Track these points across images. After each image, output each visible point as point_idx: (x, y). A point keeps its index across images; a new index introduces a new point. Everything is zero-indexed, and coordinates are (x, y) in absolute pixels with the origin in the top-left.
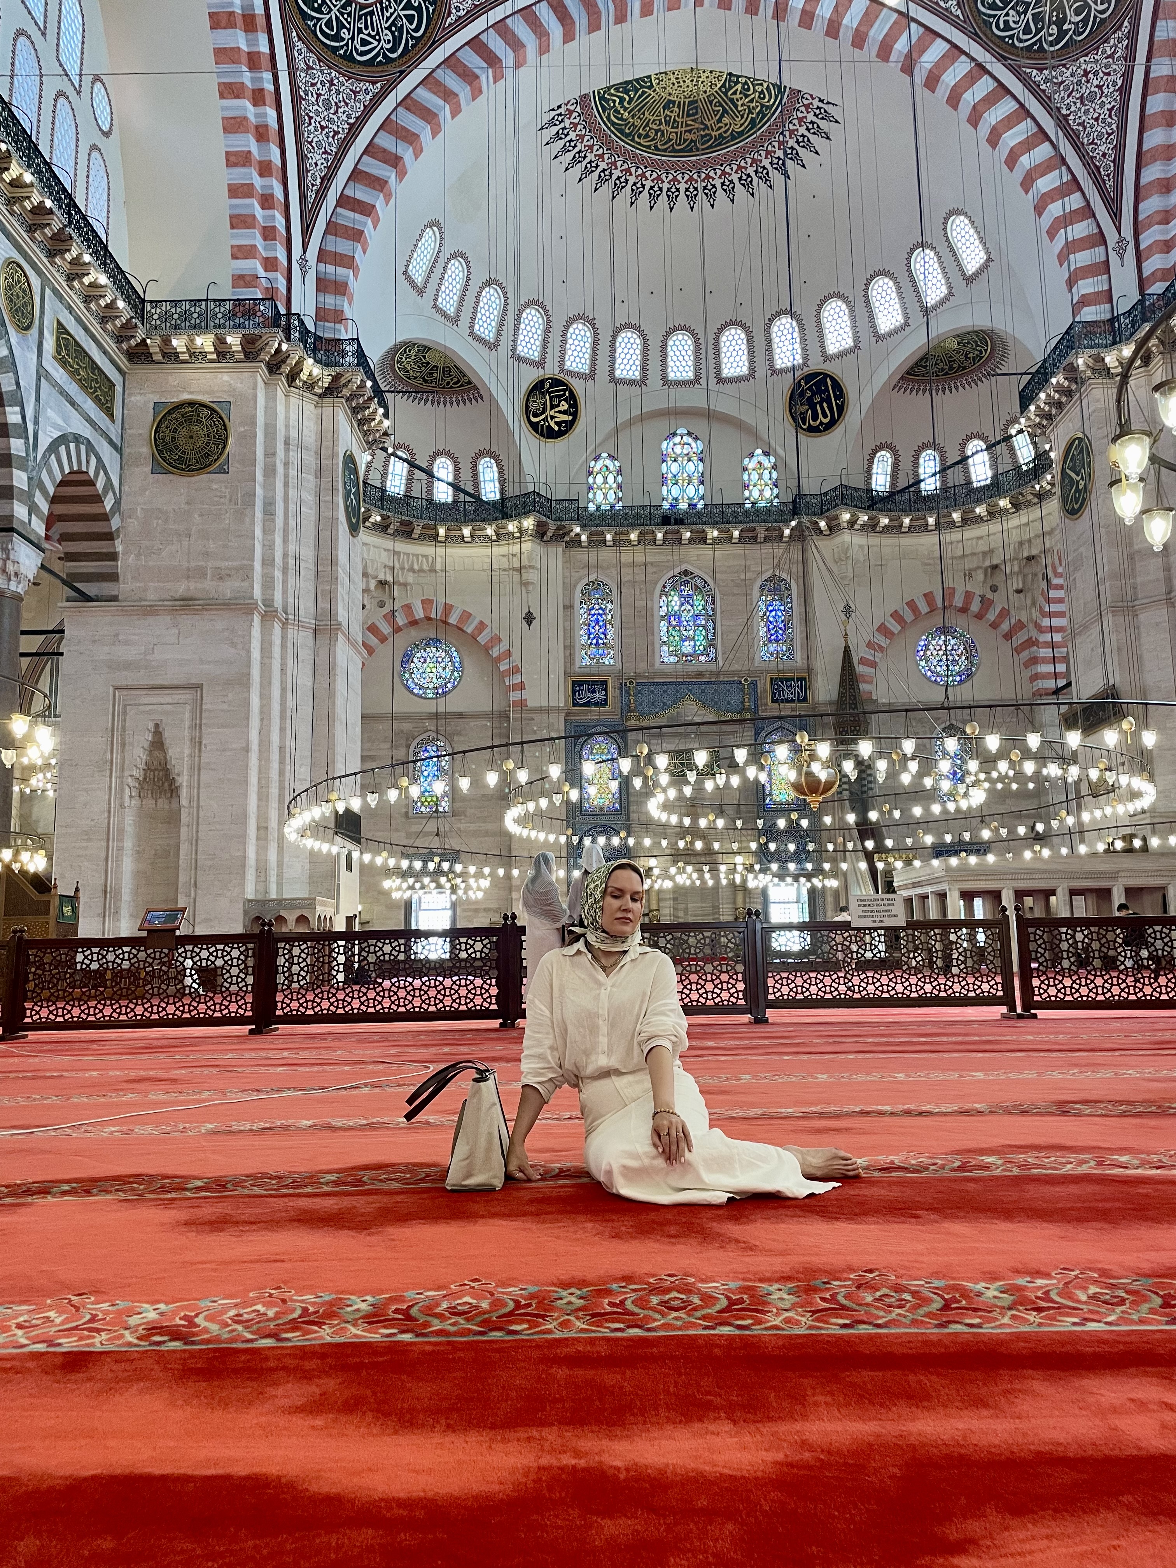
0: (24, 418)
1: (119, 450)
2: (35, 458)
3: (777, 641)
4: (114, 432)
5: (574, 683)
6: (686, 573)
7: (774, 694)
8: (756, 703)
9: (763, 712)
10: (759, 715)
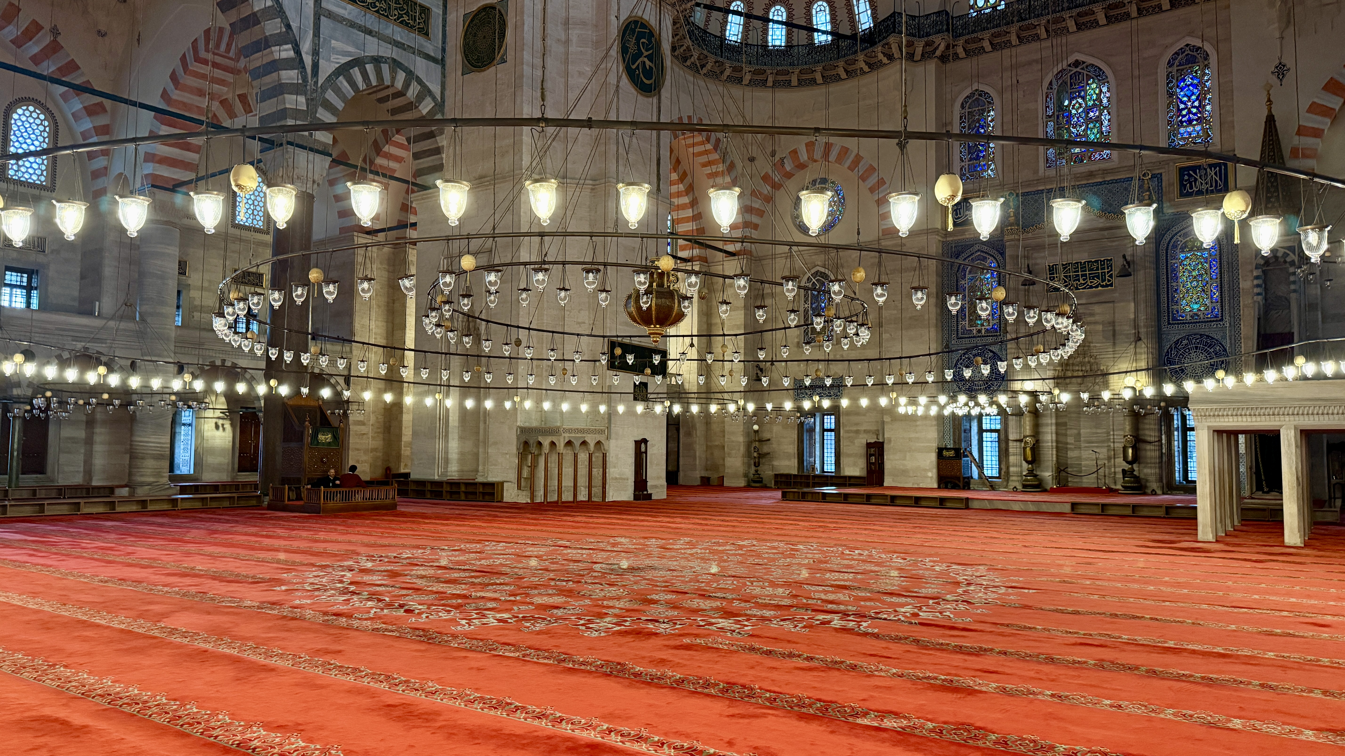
0: (298, 52)
1: (442, 62)
2: (316, 83)
3: (1190, 122)
4: (431, 48)
6: (1077, 63)
7: (1183, 186)
8: (1160, 199)
9: (1168, 209)
10: (1163, 213)
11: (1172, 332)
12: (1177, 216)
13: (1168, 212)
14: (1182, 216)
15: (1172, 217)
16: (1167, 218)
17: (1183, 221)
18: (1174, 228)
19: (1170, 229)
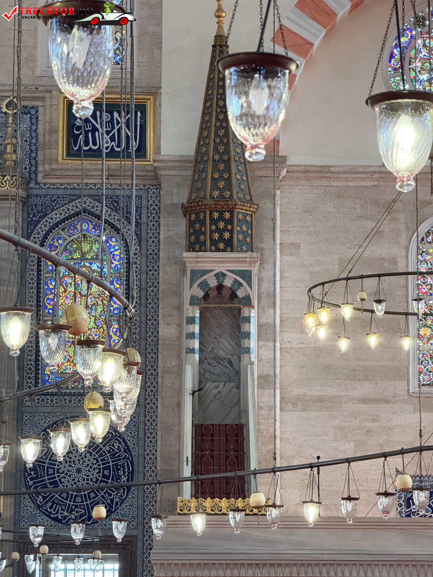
7: (72, 137)
8: (33, 155)
9: (46, 176)
10: (37, 183)
11: (41, 409)
12: (60, 192)
13: (45, 181)
14: (69, 192)
15: (51, 192)
16: (43, 192)
17: (70, 202)
18: (53, 213)
19: (47, 215)
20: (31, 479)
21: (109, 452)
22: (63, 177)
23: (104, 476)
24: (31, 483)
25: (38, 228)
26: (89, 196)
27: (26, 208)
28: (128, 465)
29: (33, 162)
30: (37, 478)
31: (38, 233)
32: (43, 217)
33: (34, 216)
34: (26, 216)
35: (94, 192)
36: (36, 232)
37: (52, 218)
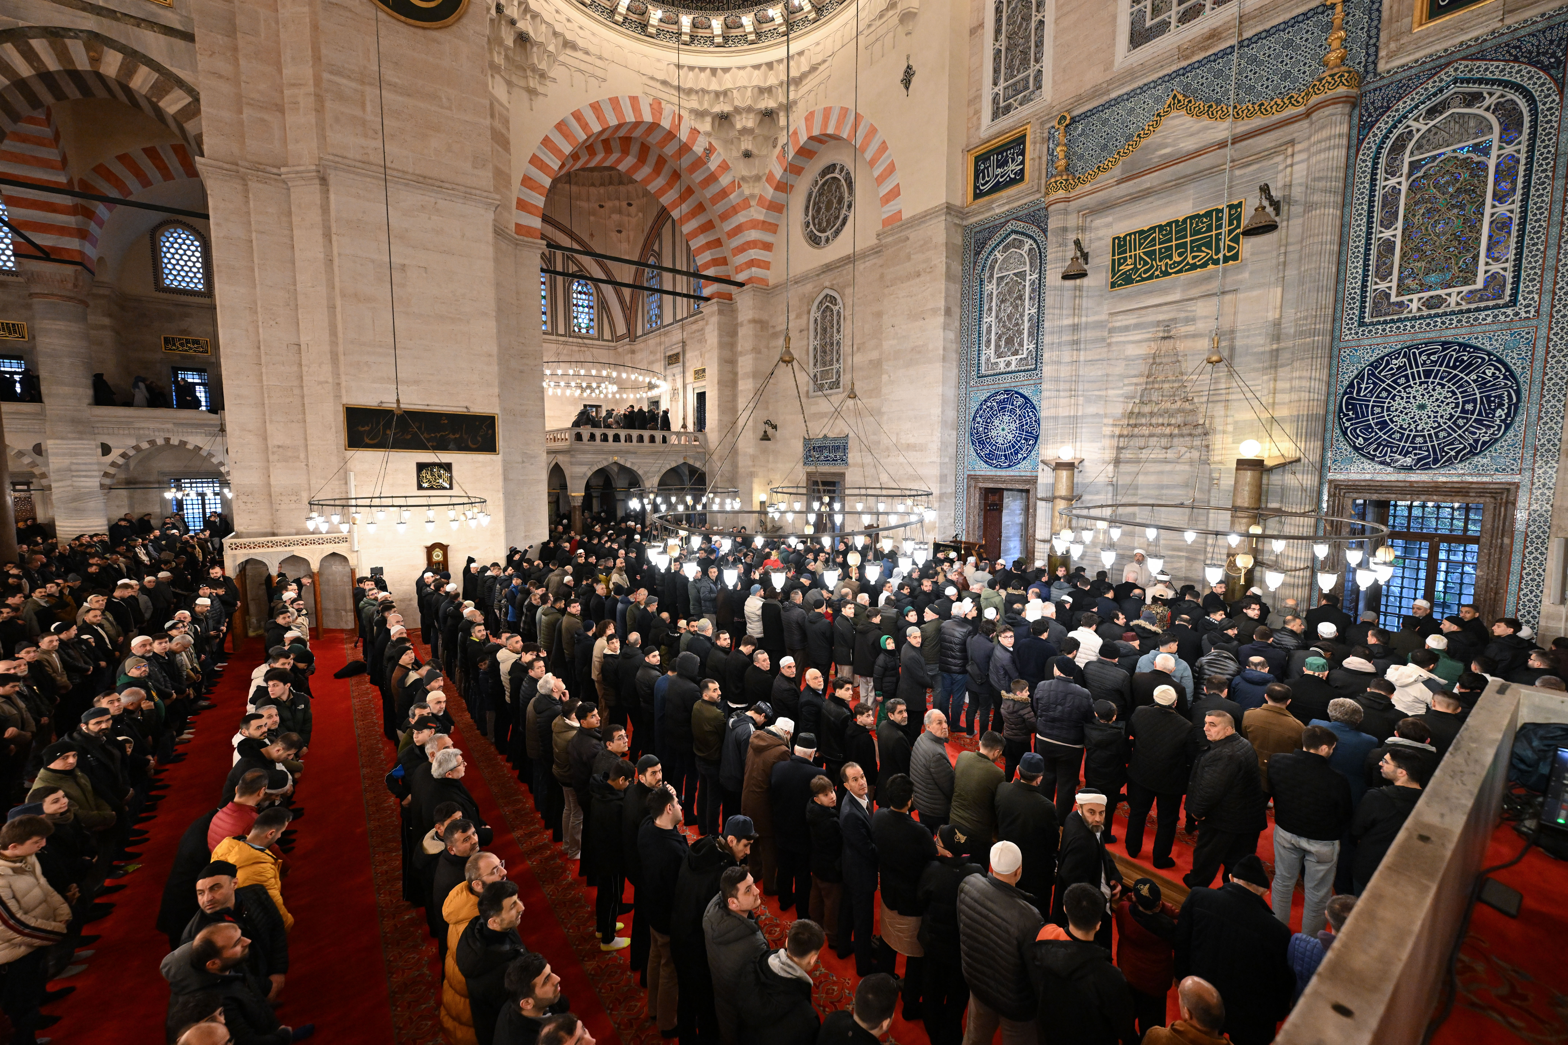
1: (192, 38)
5: (978, 159)
8: (1373, 41)
9: (1390, 57)
10: (1375, 75)
11: (1366, 342)
12: (1413, 71)
13: (1388, 67)
14: (1427, 66)
15: (1399, 77)
16: (1385, 82)
17: (1430, 78)
18: (1400, 103)
19: (1389, 108)
20: (1347, 420)
21: (1475, 381)
22: (1419, 48)
23: (1464, 411)
24: (1348, 424)
25: (1375, 129)
26: (1464, 59)
27: (1356, 112)
28: (1510, 395)
29: (1372, 50)
30: (1357, 417)
31: (1375, 135)
32: (1382, 114)
33: (1370, 115)
34: (1356, 120)
35: (1473, 50)
36: (1371, 134)
37: (1397, 110)
